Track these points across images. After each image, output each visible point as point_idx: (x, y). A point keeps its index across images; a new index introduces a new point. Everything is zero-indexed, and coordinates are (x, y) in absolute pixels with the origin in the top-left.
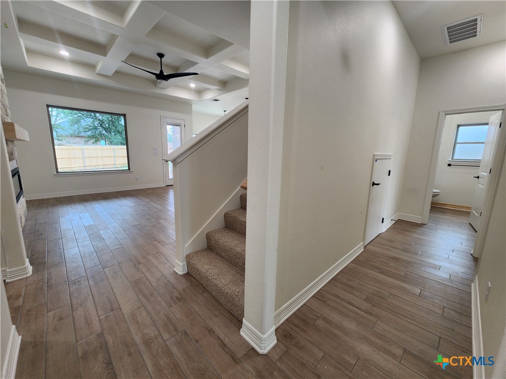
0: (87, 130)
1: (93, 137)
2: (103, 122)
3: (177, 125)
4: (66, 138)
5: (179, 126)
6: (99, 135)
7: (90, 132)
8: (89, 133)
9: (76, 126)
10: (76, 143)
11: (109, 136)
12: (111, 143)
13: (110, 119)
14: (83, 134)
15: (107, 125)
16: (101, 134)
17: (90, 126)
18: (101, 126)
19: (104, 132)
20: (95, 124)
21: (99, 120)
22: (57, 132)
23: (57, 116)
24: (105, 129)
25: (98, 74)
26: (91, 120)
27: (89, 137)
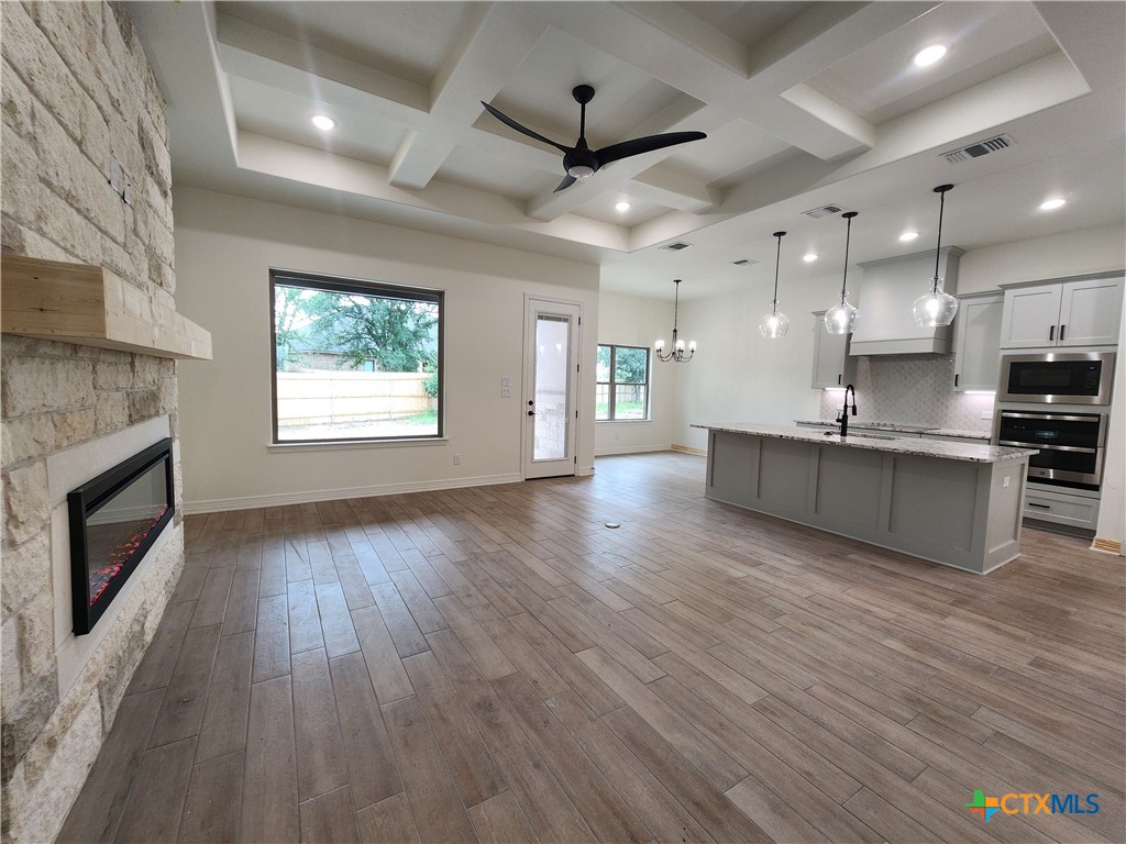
0: (342, 341)
1: (353, 355)
2: (374, 325)
3: (559, 319)
4: (305, 357)
5: (566, 320)
6: (363, 351)
7: (348, 345)
8: (347, 347)
9: (325, 333)
10: (321, 368)
11: (383, 353)
12: (385, 367)
13: (387, 318)
14: (336, 349)
15: (380, 331)
16: (367, 349)
17: (349, 334)
18: (370, 332)
19: (373, 345)
20: (359, 328)
21: (367, 320)
22: (290, 346)
23: (293, 316)
24: (376, 339)
25: (395, 184)
26: (352, 321)
27: (345, 354)
